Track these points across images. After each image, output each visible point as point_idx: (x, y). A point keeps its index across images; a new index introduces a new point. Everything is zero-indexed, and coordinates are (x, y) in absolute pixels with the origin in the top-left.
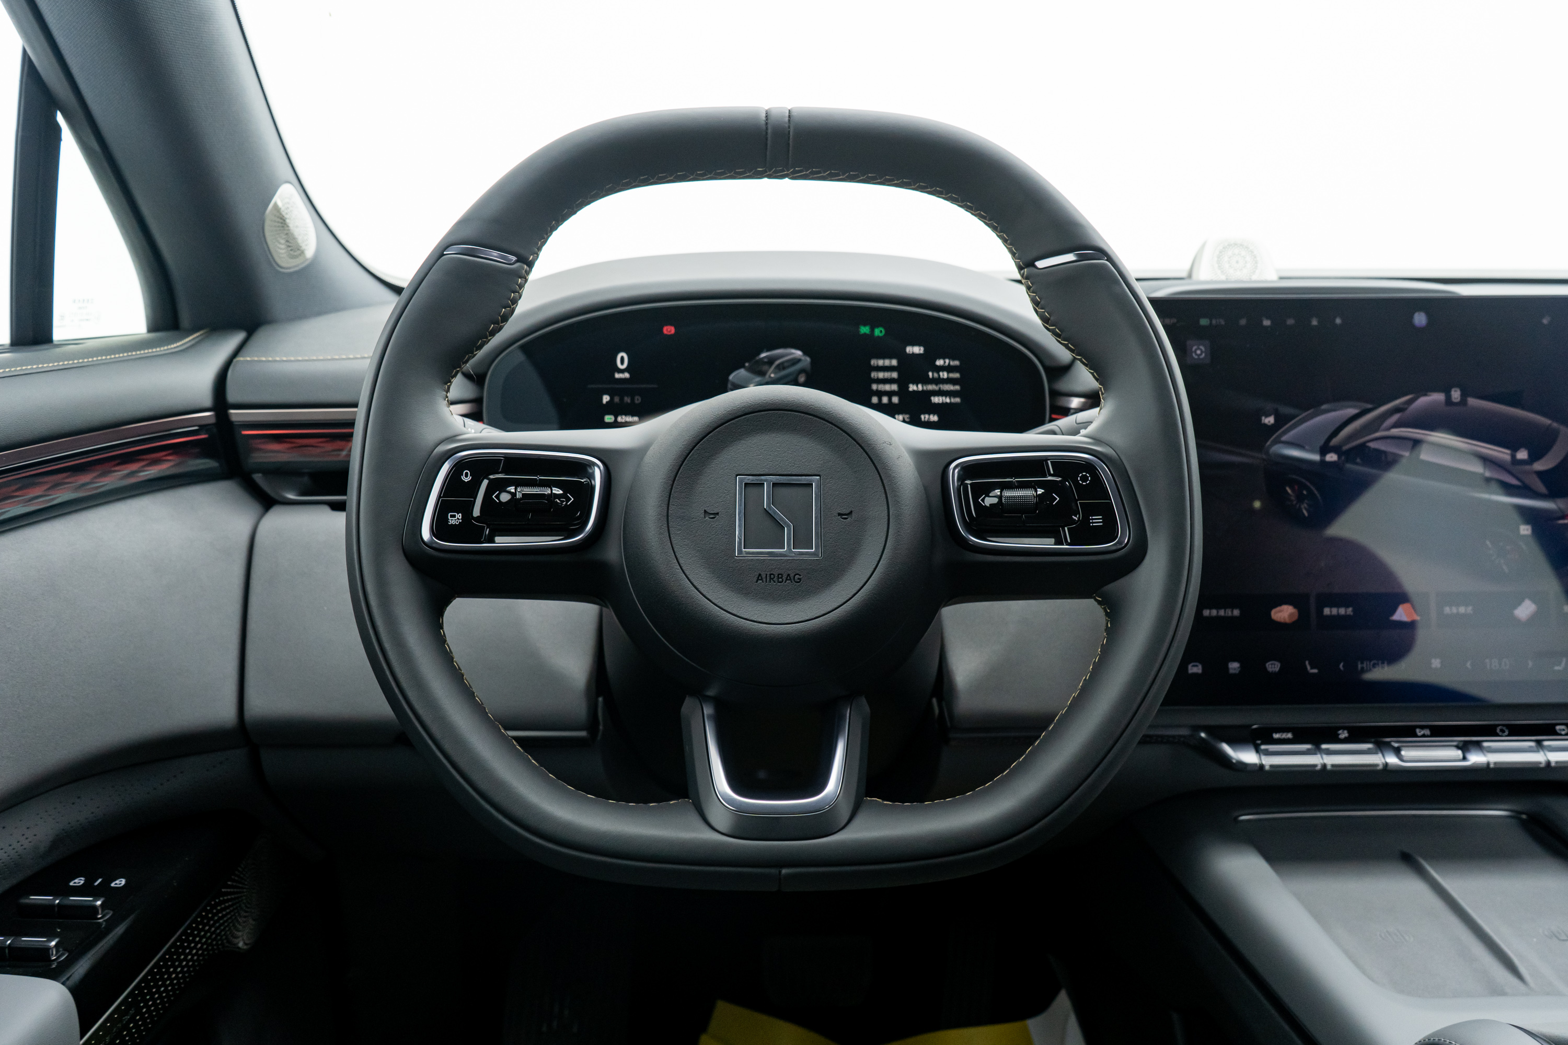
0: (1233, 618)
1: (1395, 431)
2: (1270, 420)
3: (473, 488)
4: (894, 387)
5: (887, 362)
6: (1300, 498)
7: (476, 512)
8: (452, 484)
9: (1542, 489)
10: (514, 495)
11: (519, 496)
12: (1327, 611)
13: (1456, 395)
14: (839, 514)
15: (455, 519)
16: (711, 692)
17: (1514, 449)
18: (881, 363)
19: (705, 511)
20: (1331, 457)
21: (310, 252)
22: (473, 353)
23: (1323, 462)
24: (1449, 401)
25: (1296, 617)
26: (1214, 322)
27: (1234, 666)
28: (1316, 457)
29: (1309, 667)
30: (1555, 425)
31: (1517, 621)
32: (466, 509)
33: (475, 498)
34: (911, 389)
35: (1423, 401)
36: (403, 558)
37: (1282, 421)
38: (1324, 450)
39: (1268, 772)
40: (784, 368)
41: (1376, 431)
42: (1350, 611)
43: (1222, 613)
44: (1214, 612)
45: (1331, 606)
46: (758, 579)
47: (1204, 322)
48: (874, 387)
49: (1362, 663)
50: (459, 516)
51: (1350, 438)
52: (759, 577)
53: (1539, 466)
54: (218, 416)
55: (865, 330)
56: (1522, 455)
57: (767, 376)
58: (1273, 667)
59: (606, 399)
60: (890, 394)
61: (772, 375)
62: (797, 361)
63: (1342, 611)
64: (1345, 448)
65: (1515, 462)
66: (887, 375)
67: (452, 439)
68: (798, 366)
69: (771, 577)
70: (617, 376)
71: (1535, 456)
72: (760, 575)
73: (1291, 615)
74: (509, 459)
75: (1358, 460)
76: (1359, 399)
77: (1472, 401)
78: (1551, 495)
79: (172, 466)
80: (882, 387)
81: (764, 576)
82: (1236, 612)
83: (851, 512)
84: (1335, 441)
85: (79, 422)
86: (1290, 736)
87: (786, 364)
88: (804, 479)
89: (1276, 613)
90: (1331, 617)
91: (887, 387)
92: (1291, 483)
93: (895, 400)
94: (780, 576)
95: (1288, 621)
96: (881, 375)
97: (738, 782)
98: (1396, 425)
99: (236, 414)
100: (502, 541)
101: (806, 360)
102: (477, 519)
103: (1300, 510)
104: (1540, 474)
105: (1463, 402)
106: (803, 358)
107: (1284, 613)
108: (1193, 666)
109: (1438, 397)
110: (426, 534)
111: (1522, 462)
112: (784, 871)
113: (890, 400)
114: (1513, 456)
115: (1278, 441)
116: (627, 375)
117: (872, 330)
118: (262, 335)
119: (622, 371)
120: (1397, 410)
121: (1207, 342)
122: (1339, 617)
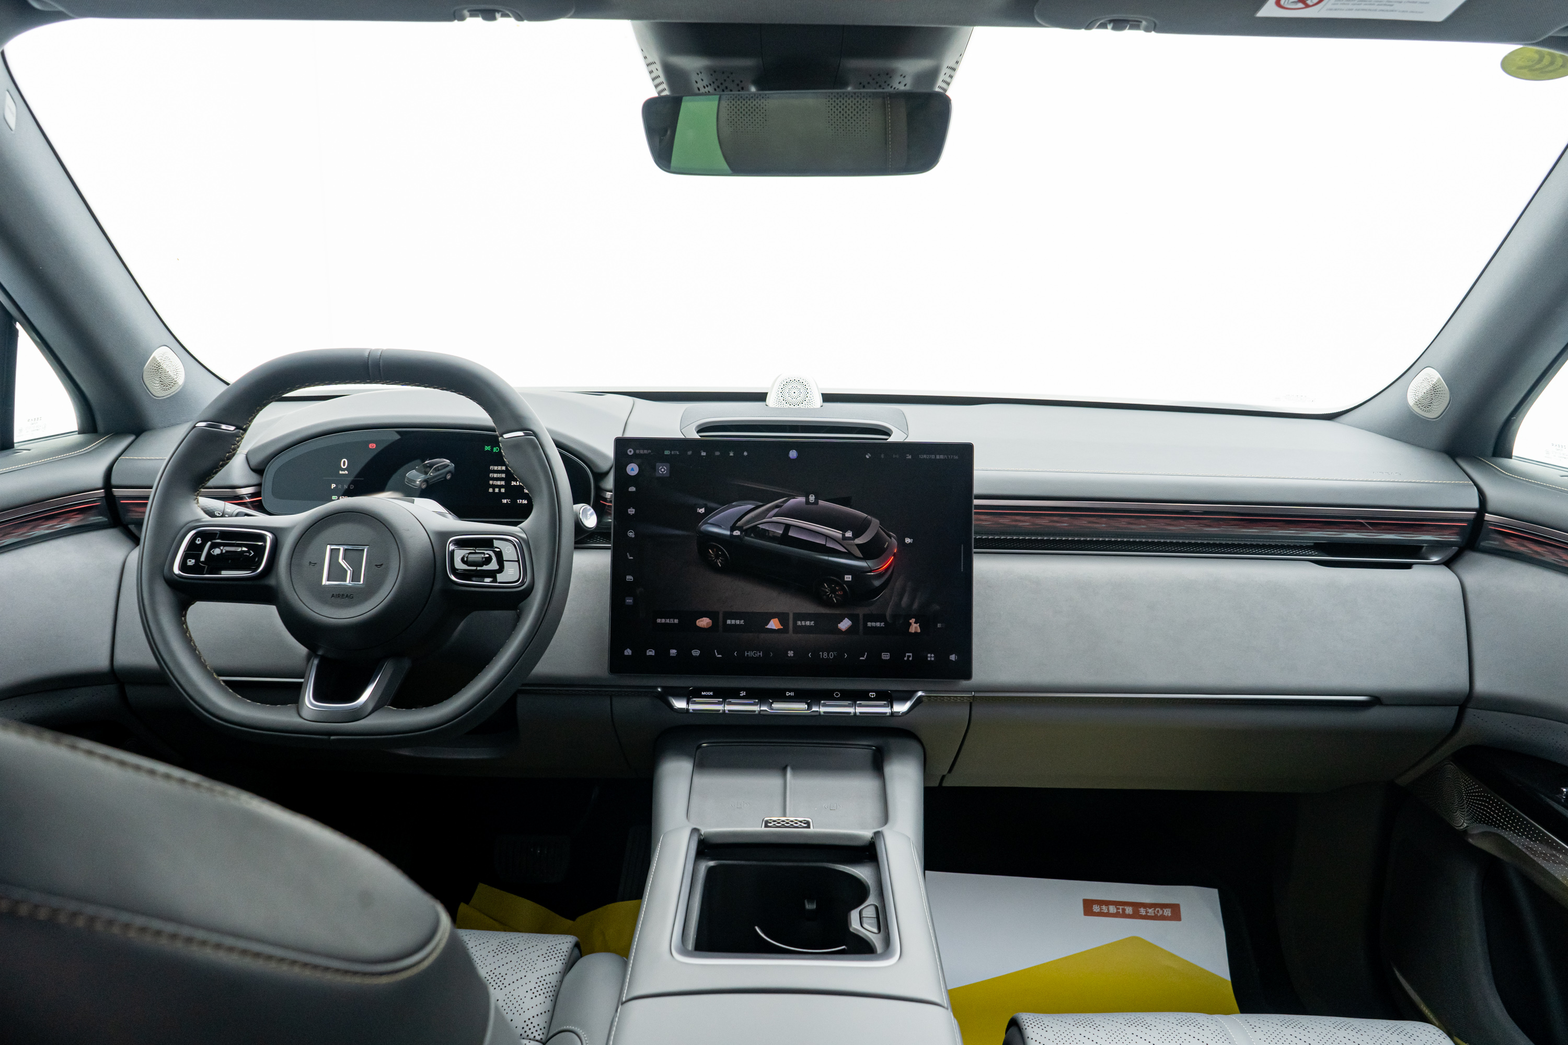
0: (675, 624)
1: (775, 519)
2: (702, 510)
3: (201, 547)
4: (503, 483)
5: (499, 468)
6: (717, 557)
7: (203, 559)
8: (192, 545)
9: (860, 555)
10: (222, 550)
11: (224, 551)
12: (729, 622)
13: (812, 498)
14: (376, 565)
15: (191, 562)
16: (320, 653)
17: (844, 531)
18: (496, 468)
19: (310, 562)
20: (737, 533)
21: (181, 381)
22: (211, 476)
23: (731, 535)
24: (807, 502)
25: (711, 625)
26: (673, 453)
27: (673, 652)
28: (728, 533)
29: (717, 654)
30: (869, 517)
31: (840, 631)
32: (197, 557)
33: (202, 551)
34: (512, 484)
35: (792, 502)
36: (164, 582)
37: (709, 511)
38: (732, 529)
39: (691, 713)
40: (439, 470)
41: (764, 519)
42: (742, 622)
43: (668, 621)
44: (663, 621)
45: (731, 619)
46: (332, 597)
47: (667, 452)
48: (491, 482)
49: (748, 652)
50: (193, 561)
51: (748, 522)
52: (333, 596)
53: (859, 541)
54: (106, 492)
55: (487, 448)
56: (849, 534)
57: (428, 475)
58: (696, 653)
59: (333, 486)
60: (500, 487)
61: (431, 474)
62: (446, 466)
63: (738, 622)
64: (745, 528)
65: (844, 538)
66: (499, 475)
67: (198, 520)
68: (447, 469)
69: (338, 596)
70: (341, 472)
71: (855, 536)
72: (333, 595)
73: (707, 623)
74: (222, 532)
75: (752, 535)
76: (754, 500)
77: (821, 502)
78: (865, 558)
79: (78, 521)
80: (496, 483)
81: (335, 595)
82: (676, 621)
83: (382, 565)
84: (739, 523)
85: (18, 501)
86: (711, 693)
87: (440, 468)
88: (360, 548)
89: (699, 622)
90: (731, 625)
91: (499, 483)
92: (712, 547)
93: (503, 490)
94: (343, 595)
95: (705, 627)
96: (495, 475)
97: (318, 696)
98: (775, 516)
99: (117, 492)
100: (225, 574)
101: (452, 465)
102: (202, 562)
103: (716, 563)
104: (858, 546)
105: (816, 503)
106: (450, 464)
107: (704, 622)
108: (650, 651)
109: (801, 499)
110: (176, 570)
111: (849, 538)
112: (332, 738)
113: (500, 490)
114: (843, 535)
115: (706, 523)
116: (346, 472)
117: (492, 449)
118: (142, 438)
119: (344, 470)
120: (777, 506)
121: (668, 465)
122: (735, 625)
